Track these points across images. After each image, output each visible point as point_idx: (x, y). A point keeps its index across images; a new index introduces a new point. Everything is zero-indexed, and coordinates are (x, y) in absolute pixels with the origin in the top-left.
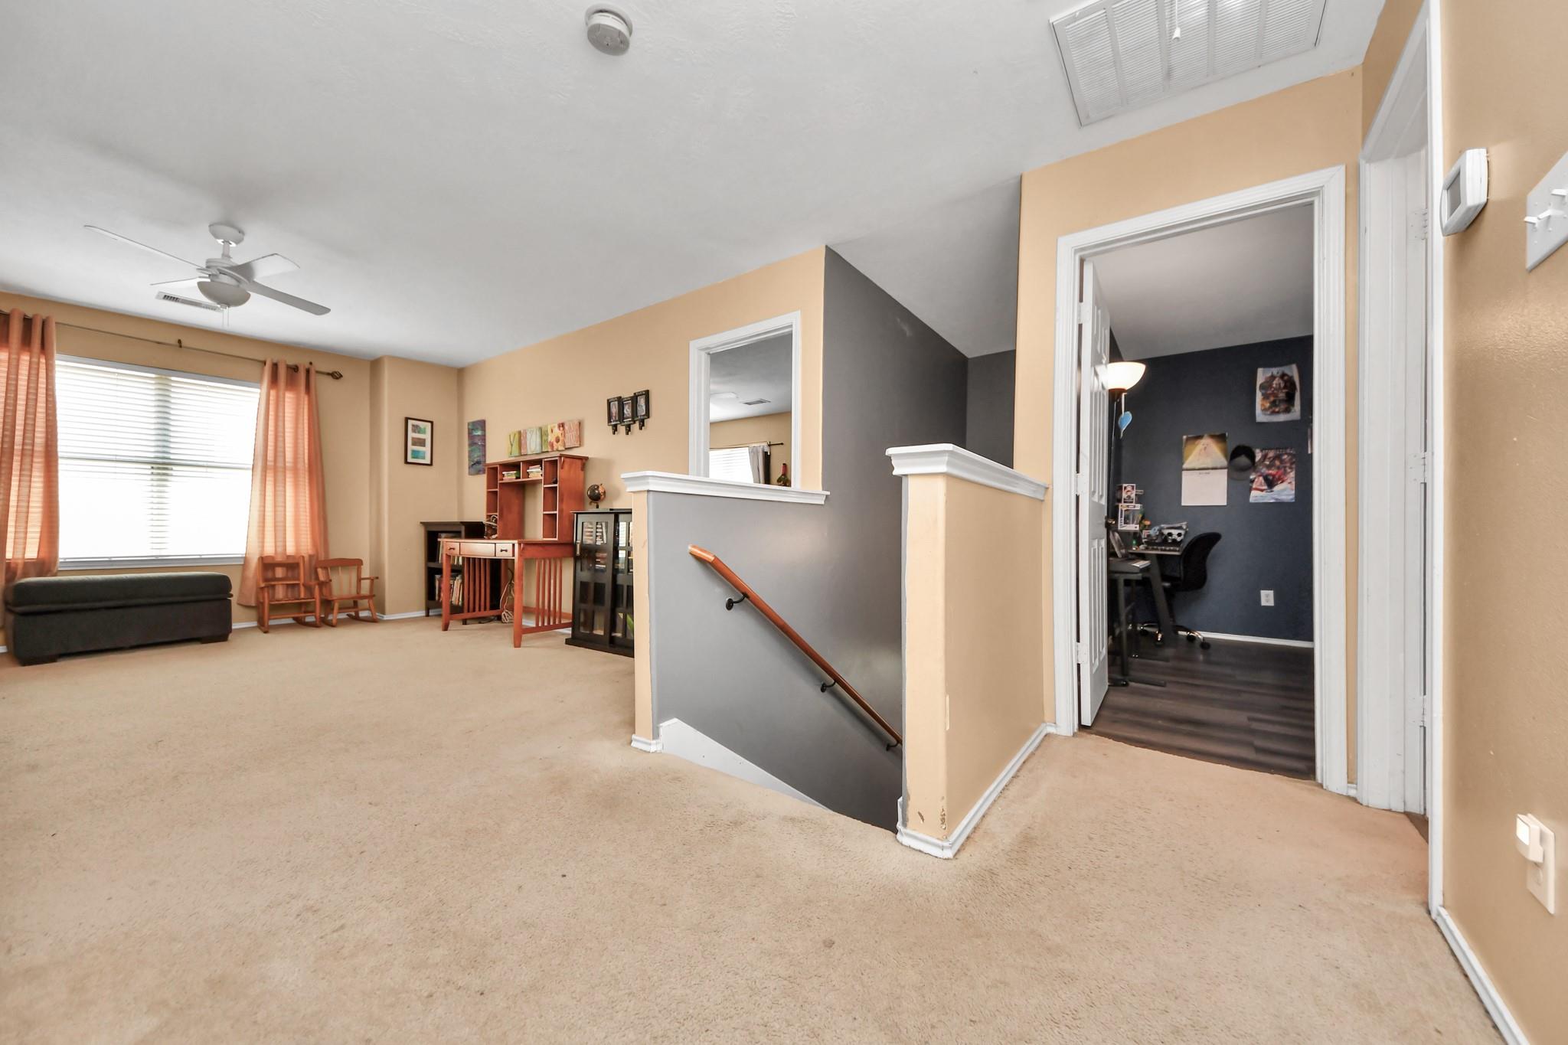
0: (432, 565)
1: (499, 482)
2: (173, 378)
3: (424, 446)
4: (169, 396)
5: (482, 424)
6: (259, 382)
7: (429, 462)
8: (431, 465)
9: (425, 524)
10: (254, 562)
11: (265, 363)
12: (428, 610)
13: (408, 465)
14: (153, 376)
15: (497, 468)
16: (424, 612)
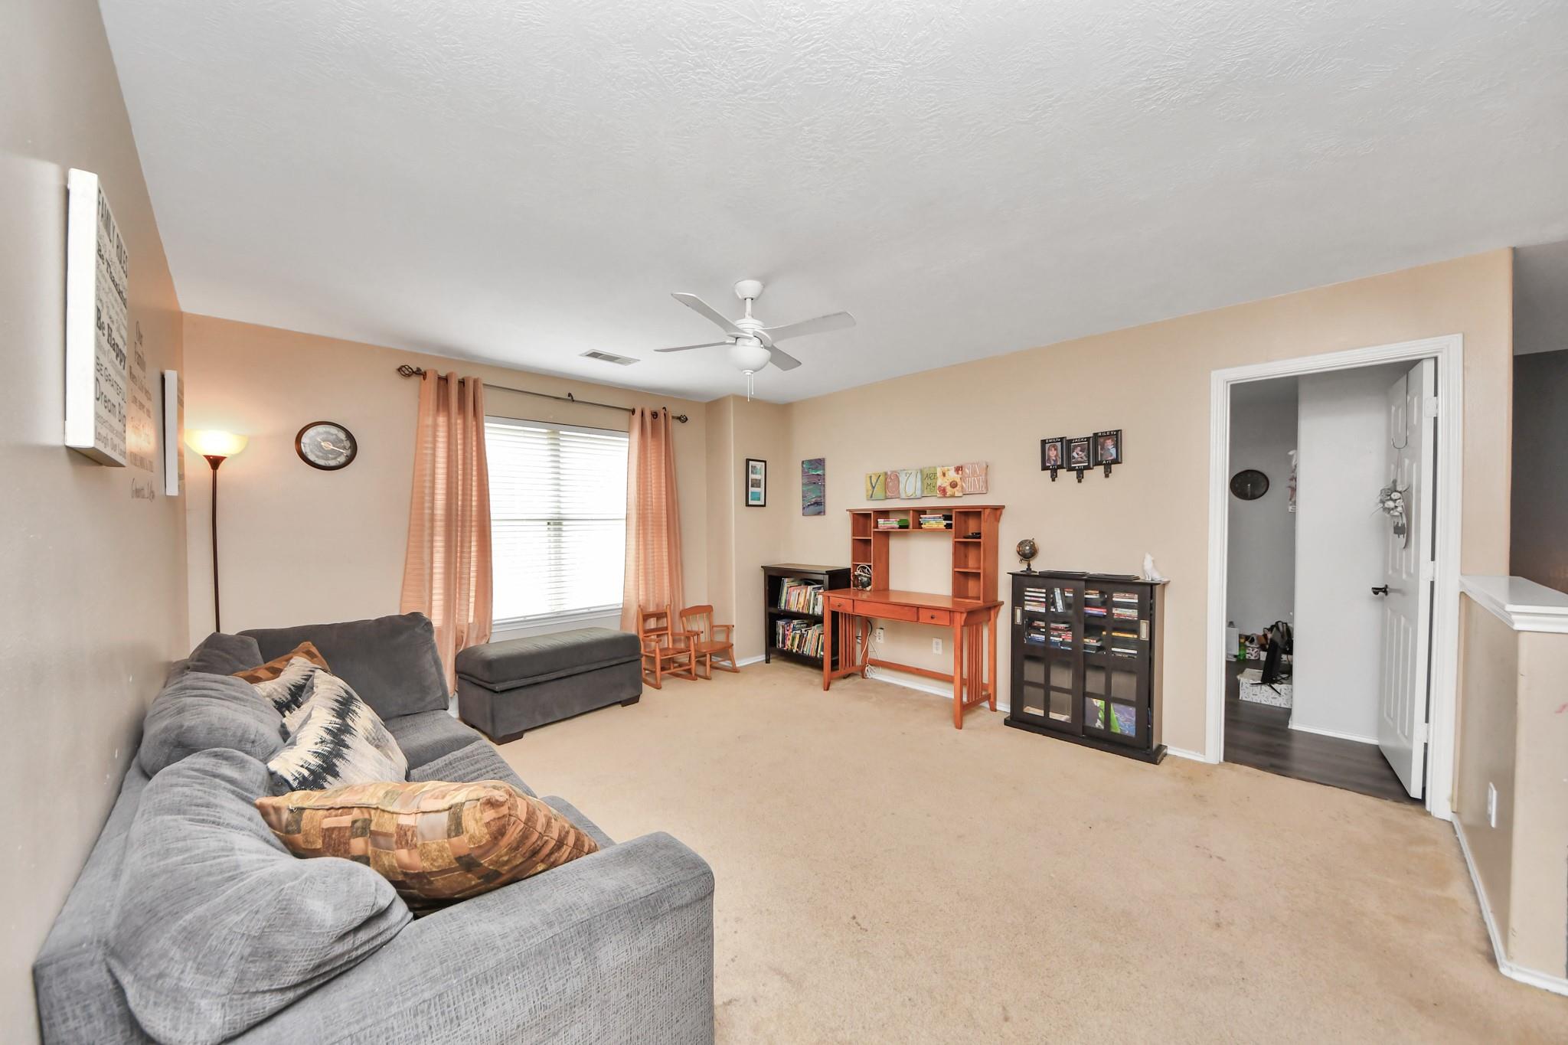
0: (773, 610)
1: (872, 530)
2: (561, 432)
3: (760, 487)
4: (559, 450)
5: (819, 463)
6: (628, 431)
7: (763, 504)
8: (764, 506)
9: (765, 569)
10: (634, 611)
11: (633, 412)
12: (768, 654)
13: (748, 508)
14: (545, 431)
15: (870, 514)
16: (764, 656)
